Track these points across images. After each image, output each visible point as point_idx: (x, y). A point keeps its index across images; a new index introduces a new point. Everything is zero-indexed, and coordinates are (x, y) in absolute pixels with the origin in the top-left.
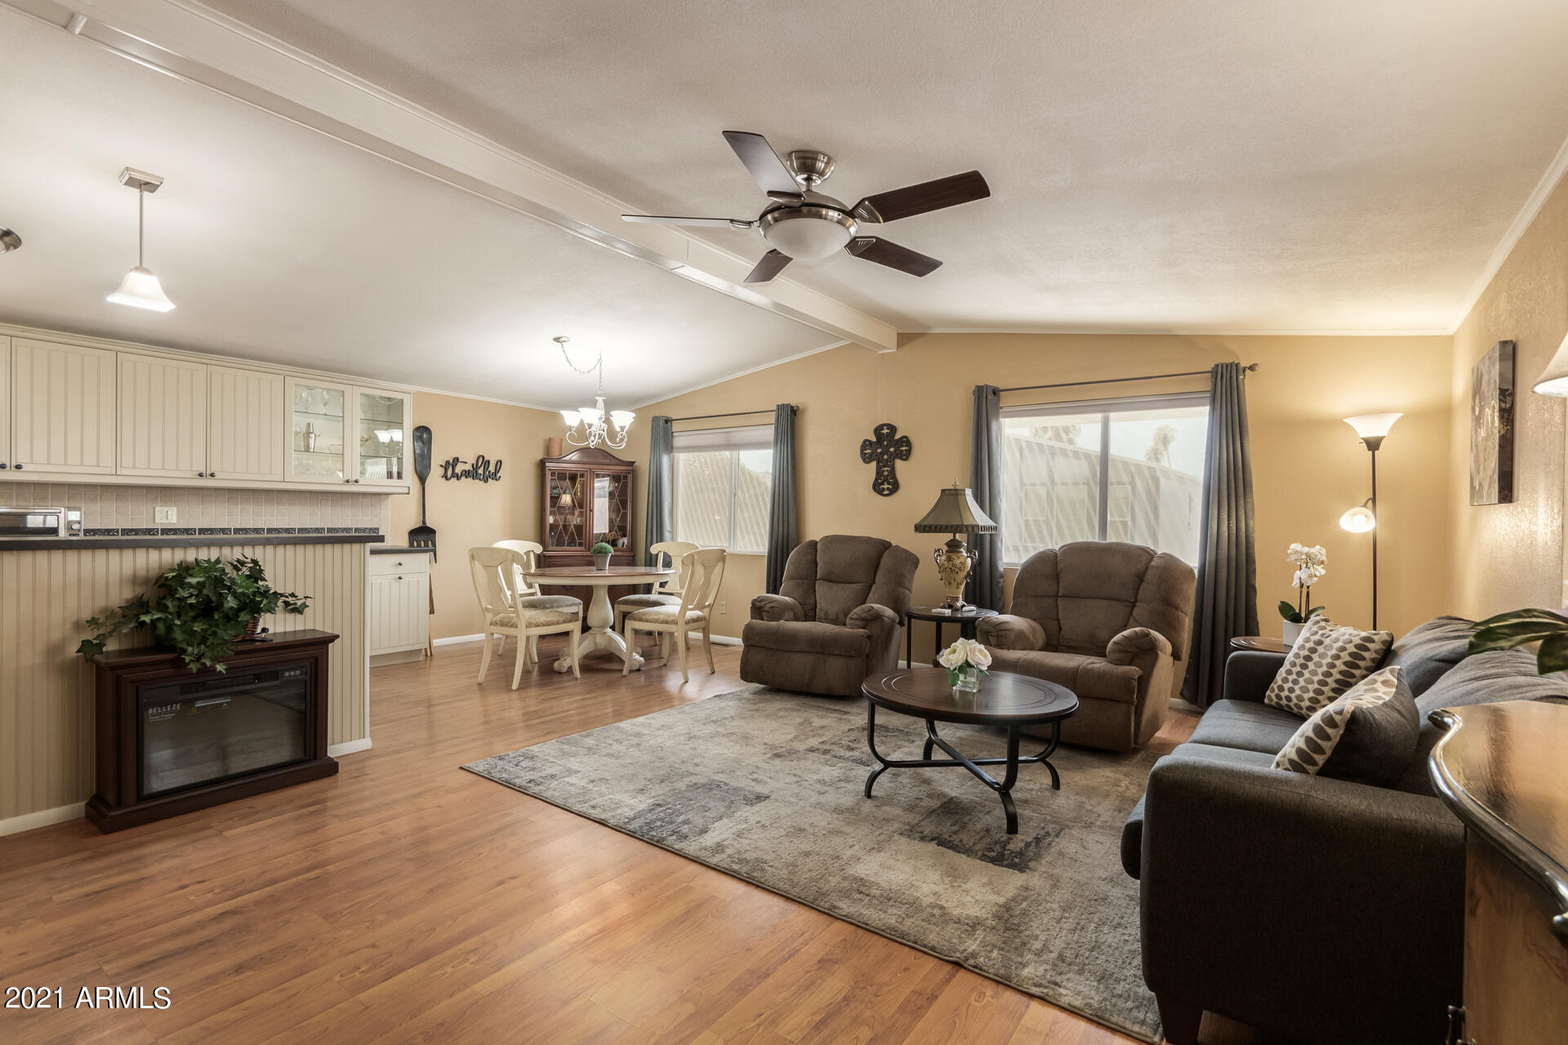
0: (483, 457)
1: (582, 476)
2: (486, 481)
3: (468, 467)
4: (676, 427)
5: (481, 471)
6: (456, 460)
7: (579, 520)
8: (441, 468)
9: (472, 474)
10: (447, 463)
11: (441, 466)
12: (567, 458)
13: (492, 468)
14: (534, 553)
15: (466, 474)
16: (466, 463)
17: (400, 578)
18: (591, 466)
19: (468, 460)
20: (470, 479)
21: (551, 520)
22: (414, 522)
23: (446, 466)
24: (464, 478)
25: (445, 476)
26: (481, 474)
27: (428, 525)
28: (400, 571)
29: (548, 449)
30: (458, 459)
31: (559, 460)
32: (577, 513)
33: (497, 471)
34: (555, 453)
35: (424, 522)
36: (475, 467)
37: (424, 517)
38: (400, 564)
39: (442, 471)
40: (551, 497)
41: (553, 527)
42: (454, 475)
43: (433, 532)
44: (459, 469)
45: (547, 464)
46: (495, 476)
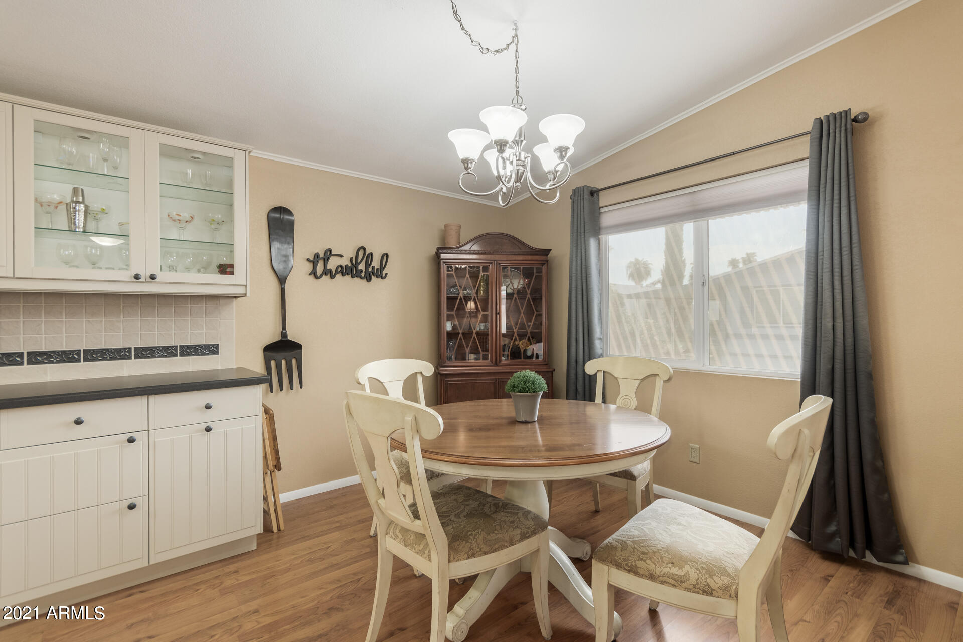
0: (364, 249)
1: (486, 269)
2: (369, 280)
3: (345, 262)
4: (604, 199)
5: (361, 267)
6: (329, 253)
7: (482, 326)
8: (308, 263)
9: (350, 271)
10: (317, 256)
11: (308, 260)
12: (467, 247)
13: (376, 264)
14: (423, 376)
15: (344, 271)
16: (341, 256)
17: (208, 429)
18: (497, 257)
19: (346, 252)
20: (347, 278)
21: (449, 326)
22: (271, 335)
23: (315, 260)
24: (339, 276)
25: (314, 273)
26: (361, 271)
27: (290, 338)
28: (209, 416)
29: (444, 239)
30: (330, 251)
31: (457, 250)
32: (480, 317)
33: (382, 268)
34: (452, 243)
35: (284, 334)
36: (355, 264)
37: (284, 327)
38: (208, 407)
39: (309, 267)
40: (448, 298)
41: (451, 335)
42: (327, 272)
43: (297, 347)
44: (333, 264)
45: (442, 256)
46: (380, 274)
